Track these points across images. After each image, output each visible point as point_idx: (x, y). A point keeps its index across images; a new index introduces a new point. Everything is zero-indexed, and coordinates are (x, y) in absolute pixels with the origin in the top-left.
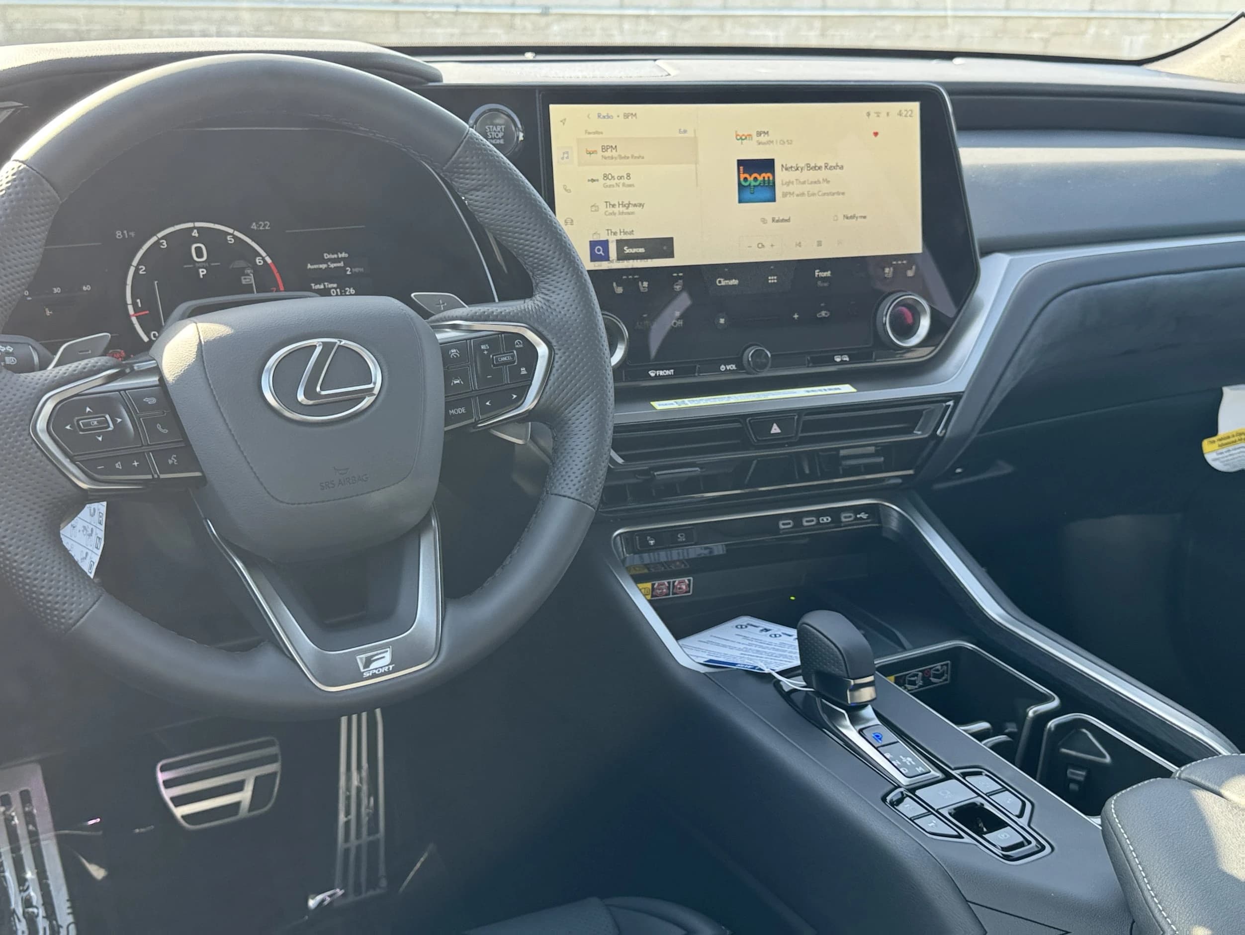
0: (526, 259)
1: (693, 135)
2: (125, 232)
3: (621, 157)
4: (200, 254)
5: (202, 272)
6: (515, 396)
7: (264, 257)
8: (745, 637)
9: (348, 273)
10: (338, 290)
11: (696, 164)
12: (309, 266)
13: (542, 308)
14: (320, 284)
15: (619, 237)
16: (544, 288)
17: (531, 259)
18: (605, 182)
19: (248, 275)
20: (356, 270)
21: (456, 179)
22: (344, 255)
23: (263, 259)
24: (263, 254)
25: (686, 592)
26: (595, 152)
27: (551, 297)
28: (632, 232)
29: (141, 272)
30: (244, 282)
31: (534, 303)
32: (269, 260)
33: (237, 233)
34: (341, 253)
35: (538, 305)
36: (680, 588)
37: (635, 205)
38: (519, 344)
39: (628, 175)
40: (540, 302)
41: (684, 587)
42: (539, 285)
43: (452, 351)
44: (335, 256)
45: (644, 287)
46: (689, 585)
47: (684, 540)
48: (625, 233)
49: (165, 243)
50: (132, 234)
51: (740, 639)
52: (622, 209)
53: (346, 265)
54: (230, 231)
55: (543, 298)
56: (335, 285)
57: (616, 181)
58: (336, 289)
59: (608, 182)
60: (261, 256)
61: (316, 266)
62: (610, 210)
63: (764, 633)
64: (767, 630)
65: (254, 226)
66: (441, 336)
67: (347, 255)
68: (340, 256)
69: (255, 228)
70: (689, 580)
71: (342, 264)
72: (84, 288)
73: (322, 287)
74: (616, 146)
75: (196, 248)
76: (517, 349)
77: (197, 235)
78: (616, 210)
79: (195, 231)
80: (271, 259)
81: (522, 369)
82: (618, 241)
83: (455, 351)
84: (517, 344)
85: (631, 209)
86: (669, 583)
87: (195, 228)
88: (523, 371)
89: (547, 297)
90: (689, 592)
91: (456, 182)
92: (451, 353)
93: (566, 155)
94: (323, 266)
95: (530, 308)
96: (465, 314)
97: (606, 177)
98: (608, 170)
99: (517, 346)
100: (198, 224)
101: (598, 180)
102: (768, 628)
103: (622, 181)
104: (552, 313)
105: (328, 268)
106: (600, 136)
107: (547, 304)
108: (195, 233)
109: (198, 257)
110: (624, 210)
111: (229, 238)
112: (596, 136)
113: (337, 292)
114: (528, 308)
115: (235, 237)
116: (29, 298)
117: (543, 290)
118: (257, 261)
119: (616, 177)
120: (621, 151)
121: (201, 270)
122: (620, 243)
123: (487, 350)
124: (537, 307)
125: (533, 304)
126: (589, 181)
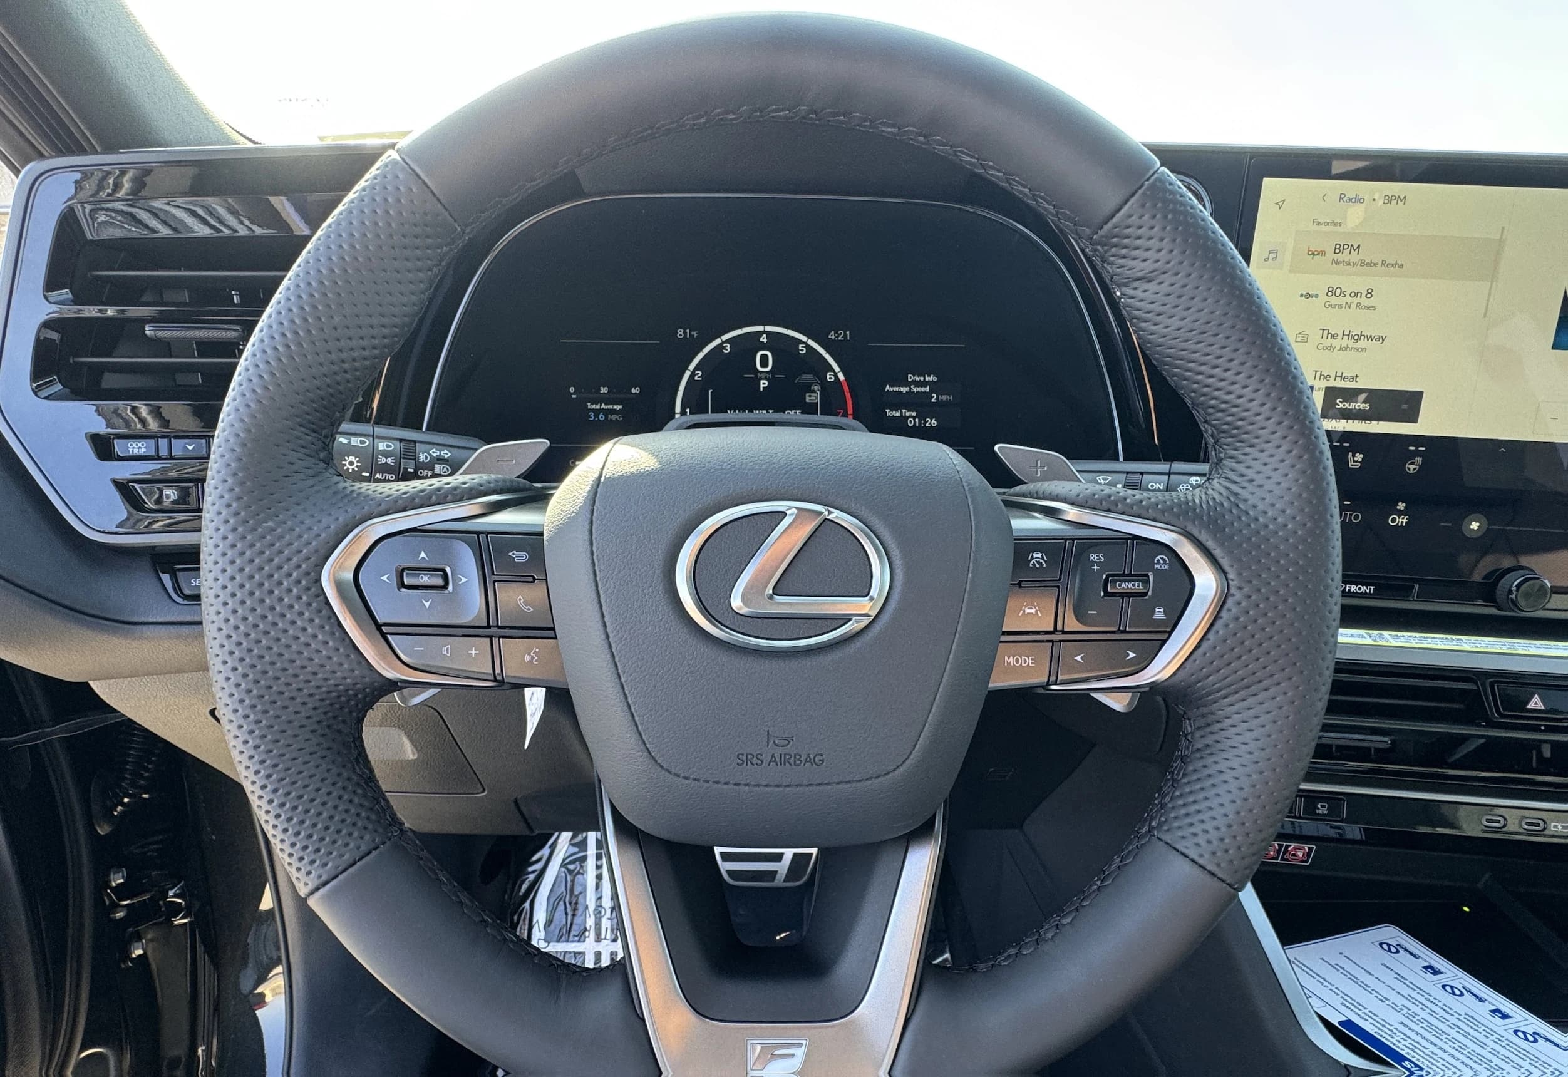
0: (1210, 414)
1: (1498, 237)
2: (688, 331)
3: (1363, 263)
4: (764, 362)
5: (764, 384)
6: (1132, 655)
7: (837, 372)
8: (1400, 977)
9: (933, 400)
10: (917, 420)
11: (1492, 282)
12: (888, 388)
13: (1222, 504)
14: (896, 411)
15: (1332, 383)
16: (1232, 470)
17: (1219, 415)
18: (1328, 299)
19: (814, 392)
20: (944, 398)
21: (1112, 259)
22: (932, 378)
23: (836, 375)
24: (837, 368)
25: (1302, 861)
26: (1322, 253)
27: (1244, 488)
28: (1354, 378)
29: (696, 378)
30: (808, 400)
31: (1206, 493)
32: (841, 377)
33: (811, 343)
34: (929, 376)
35: (1214, 499)
36: (1294, 855)
37: (1371, 338)
38: (1161, 562)
39: (1370, 293)
40: (1221, 494)
41: (1300, 854)
42: (1224, 462)
43: (1035, 555)
44: (922, 379)
45: (1354, 461)
46: (1309, 854)
47: (1325, 812)
48: (1343, 378)
49: (728, 348)
50: (695, 334)
51: (1390, 978)
52: (1346, 342)
53: (931, 391)
54: (804, 338)
55: (1228, 489)
56: (914, 414)
57: (1348, 299)
58: (914, 418)
59: (1334, 300)
60: (834, 371)
61: (896, 389)
62: (1328, 342)
63: (1429, 976)
64: (1436, 972)
65: (832, 336)
66: (1023, 524)
67: (935, 379)
68: (927, 379)
69: (833, 337)
70: (1310, 849)
71: (927, 389)
72: (633, 391)
73: (898, 414)
74: (1359, 246)
75: (762, 356)
76: (1157, 573)
77: (765, 340)
78: (1337, 343)
79: (765, 336)
80: (845, 375)
81: (1157, 610)
82: (1328, 390)
83: (1040, 555)
84: (1159, 562)
85: (1362, 343)
86: (1280, 846)
87: (764, 332)
88: (1160, 613)
89: (1234, 487)
90: (1306, 861)
91: (1112, 264)
92: (1033, 558)
93: (1274, 255)
94: (905, 390)
95: (1197, 501)
96: (1074, 493)
97: (1331, 291)
98: (1335, 281)
99: (1158, 566)
100: (769, 328)
101: (1317, 296)
102: (1436, 965)
103: (1356, 300)
104: (1240, 518)
105: (910, 392)
106: (1337, 228)
107: (1232, 499)
108: (764, 339)
109: (762, 366)
110: (1351, 343)
111: (800, 347)
112: (1330, 228)
113: (915, 422)
114: (1194, 500)
115: (808, 346)
116: (574, 396)
117: (1231, 474)
118: (828, 377)
119: (1347, 294)
120: (1364, 255)
121: (762, 382)
122: (1331, 394)
123: (1099, 564)
124: (1211, 503)
125: (1203, 497)
126: (1302, 295)
